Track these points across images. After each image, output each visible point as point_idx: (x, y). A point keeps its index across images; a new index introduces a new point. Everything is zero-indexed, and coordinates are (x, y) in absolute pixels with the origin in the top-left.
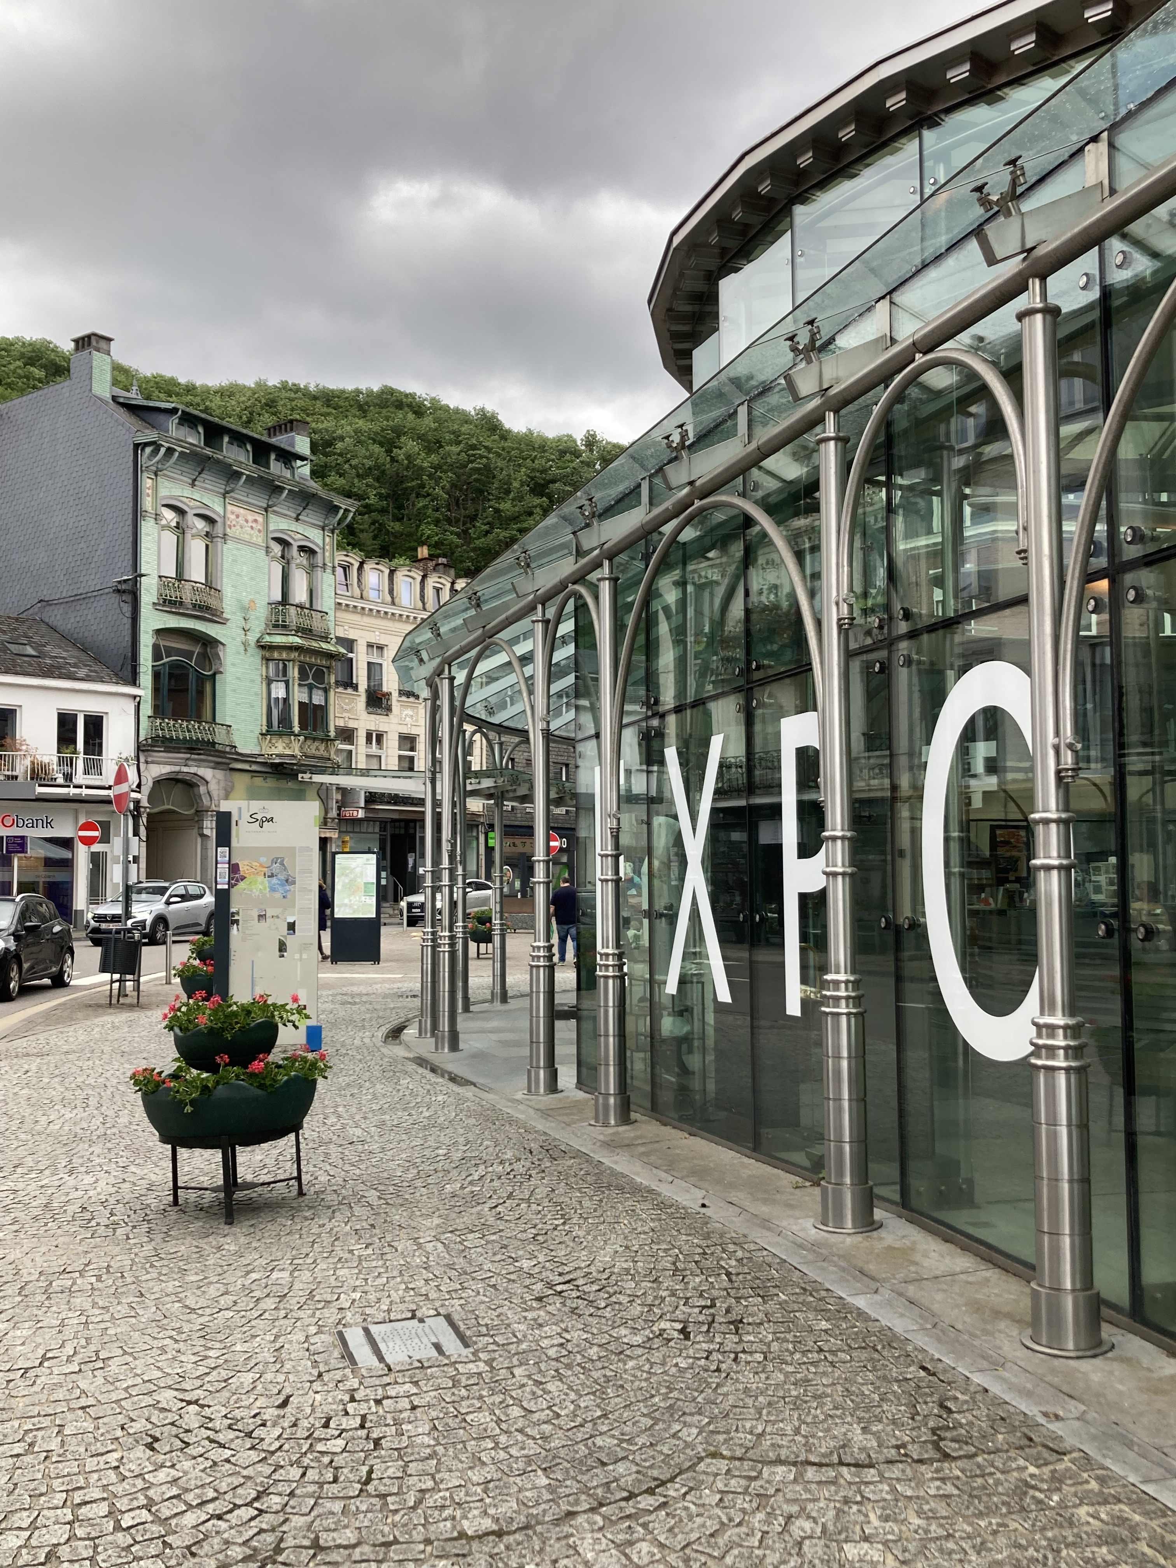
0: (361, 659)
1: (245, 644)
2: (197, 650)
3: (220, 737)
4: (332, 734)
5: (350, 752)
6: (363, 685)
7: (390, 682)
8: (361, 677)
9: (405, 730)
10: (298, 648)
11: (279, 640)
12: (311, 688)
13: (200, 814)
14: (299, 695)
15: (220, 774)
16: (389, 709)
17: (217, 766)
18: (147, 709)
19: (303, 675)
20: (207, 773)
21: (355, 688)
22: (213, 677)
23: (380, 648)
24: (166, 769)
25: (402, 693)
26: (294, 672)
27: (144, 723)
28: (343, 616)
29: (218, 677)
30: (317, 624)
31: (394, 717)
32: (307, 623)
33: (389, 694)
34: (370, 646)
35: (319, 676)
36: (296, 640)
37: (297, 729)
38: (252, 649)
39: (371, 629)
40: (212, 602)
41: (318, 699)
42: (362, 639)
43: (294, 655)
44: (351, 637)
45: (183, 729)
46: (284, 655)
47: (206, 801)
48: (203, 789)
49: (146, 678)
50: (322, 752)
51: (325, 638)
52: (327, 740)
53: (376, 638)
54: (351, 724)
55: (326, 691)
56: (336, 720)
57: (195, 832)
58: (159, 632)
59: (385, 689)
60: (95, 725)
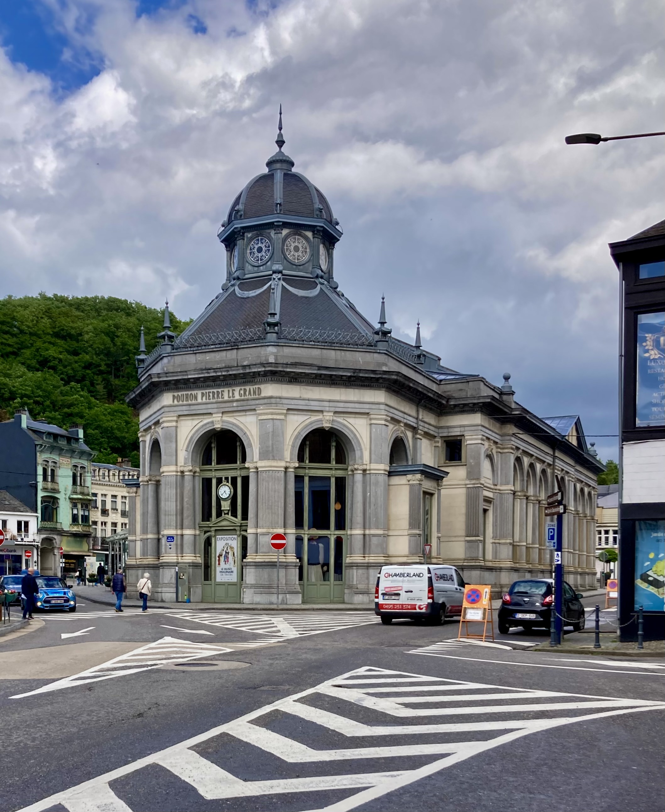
0: (99, 499)
1: (65, 498)
2: (52, 500)
3: (58, 526)
4: (91, 524)
5: (96, 528)
6: (100, 508)
7: (109, 506)
8: (99, 505)
9: (113, 521)
10: (80, 499)
11: (75, 496)
12: (84, 510)
13: (53, 548)
14: (81, 513)
15: (59, 537)
16: (108, 515)
17: (58, 534)
18: (40, 519)
19: (82, 507)
20: (55, 537)
21: (98, 508)
22: (56, 509)
23: (105, 495)
24: (45, 536)
25: (112, 509)
26: (79, 506)
27: (39, 522)
28: (94, 486)
29: (58, 509)
30: (86, 491)
31: (109, 517)
32: (82, 491)
33: (108, 510)
34: (102, 495)
35: (87, 506)
36: (80, 497)
37: (80, 523)
38: (68, 499)
39: (102, 490)
40: (56, 487)
41: (86, 514)
42: (99, 492)
43: (79, 501)
44: (96, 492)
45: (48, 524)
46: (76, 501)
47: (55, 545)
48: (54, 541)
49: (39, 511)
50: (87, 530)
51: (88, 495)
52: (89, 526)
53: (104, 492)
54: (96, 520)
55: (89, 511)
56: (92, 519)
57: (52, 554)
58: (42, 497)
59: (107, 508)
60: (26, 523)
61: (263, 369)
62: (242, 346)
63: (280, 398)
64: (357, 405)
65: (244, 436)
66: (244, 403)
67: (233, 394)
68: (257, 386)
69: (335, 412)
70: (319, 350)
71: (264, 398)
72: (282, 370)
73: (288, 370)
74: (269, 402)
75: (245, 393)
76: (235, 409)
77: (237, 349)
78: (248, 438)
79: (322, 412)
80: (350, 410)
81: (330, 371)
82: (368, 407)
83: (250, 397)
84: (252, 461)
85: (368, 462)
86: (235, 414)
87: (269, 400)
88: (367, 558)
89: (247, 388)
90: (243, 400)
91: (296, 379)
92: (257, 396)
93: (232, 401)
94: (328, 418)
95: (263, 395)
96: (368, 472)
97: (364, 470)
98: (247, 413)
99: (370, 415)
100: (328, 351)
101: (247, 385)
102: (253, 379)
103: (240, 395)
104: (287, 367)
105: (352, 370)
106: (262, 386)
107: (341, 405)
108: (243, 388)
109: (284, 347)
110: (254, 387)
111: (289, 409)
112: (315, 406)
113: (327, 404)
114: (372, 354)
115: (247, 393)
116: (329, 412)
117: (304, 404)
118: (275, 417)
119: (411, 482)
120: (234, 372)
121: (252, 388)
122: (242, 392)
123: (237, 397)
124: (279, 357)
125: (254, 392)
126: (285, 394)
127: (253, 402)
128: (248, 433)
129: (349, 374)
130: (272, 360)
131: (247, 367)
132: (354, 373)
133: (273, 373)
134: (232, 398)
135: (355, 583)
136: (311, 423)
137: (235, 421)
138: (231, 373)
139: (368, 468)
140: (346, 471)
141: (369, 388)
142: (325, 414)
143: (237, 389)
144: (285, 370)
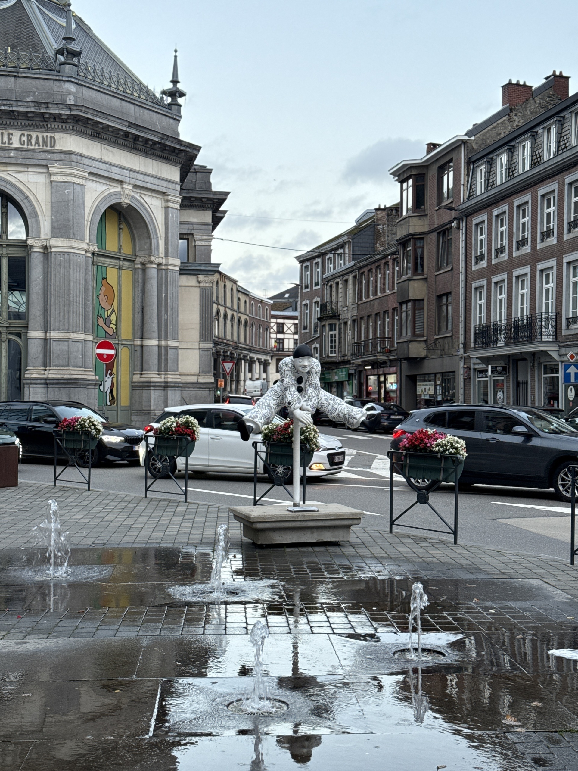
61: (68, 112)
62: (24, 75)
63: (81, 155)
64: (156, 181)
65: (25, 201)
66: (29, 155)
67: (10, 139)
68: (49, 135)
69: (136, 186)
70: (119, 101)
71: (61, 152)
72: (92, 117)
73: (98, 120)
74: (67, 159)
75: (29, 141)
76: (13, 161)
77: (15, 76)
78: (32, 205)
79: (121, 182)
80: (149, 186)
81: (140, 131)
82: (165, 185)
83: (37, 147)
84: (38, 237)
85: (163, 255)
86: (9, 168)
87: (68, 156)
88: (163, 376)
89: (34, 135)
90: (27, 150)
91: (99, 134)
92: (49, 148)
93: (10, 149)
94: (127, 192)
95: (58, 147)
96: (163, 267)
97: (159, 265)
98: (30, 170)
99: (168, 195)
100: (128, 104)
101: (33, 131)
102: (45, 124)
103: (21, 142)
104: (97, 116)
105: (160, 135)
106: (57, 136)
107: (141, 177)
108: (26, 133)
109: (84, 88)
110: (45, 134)
111: (90, 173)
112: (116, 174)
113: (127, 173)
114: (168, 119)
115: (33, 142)
116: (129, 184)
117: (105, 169)
118: (75, 180)
119: (202, 285)
120: (21, 109)
121: (40, 135)
122: (24, 138)
123: (16, 144)
124: (78, 100)
125: (45, 143)
126: (85, 152)
127: (43, 156)
128: (31, 197)
129: (157, 140)
130: (71, 100)
131: (43, 105)
132: (162, 139)
133: (76, 119)
134: (7, 145)
135: (152, 408)
136: (110, 195)
137: (9, 178)
138: (14, 108)
139: (164, 262)
140: (132, 264)
141: (166, 161)
142: (125, 186)
143: (16, 134)
144: (95, 118)
